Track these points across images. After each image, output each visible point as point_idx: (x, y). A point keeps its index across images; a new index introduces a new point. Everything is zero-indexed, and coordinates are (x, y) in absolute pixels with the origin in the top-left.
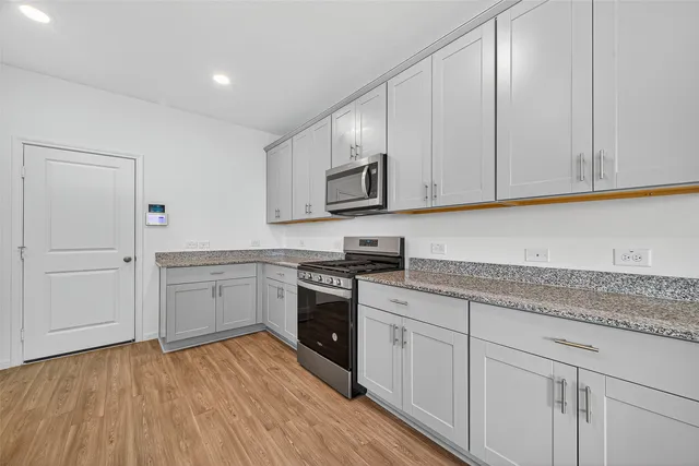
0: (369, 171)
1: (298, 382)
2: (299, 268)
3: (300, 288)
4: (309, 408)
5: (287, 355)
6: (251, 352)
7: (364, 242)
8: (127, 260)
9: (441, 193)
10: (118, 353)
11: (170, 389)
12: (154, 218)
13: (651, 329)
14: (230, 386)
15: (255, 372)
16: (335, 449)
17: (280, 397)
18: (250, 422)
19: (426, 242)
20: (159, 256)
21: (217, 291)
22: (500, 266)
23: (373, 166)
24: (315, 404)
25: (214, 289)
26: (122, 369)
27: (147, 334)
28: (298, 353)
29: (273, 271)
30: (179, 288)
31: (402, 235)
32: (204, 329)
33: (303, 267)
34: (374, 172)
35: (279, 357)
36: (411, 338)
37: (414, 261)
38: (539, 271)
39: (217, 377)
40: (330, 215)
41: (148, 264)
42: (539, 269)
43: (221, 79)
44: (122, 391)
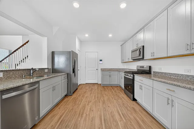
0: (139, 50)
1: (123, 95)
2: (124, 72)
3: (124, 77)
4: (123, 99)
5: (123, 91)
6: (116, 89)
7: (141, 67)
8: (97, 69)
9: (155, 54)
10: (96, 85)
11: (102, 91)
12: (101, 62)
13: (183, 86)
14: (111, 93)
15: (115, 92)
16: (125, 105)
17: (118, 96)
18: (112, 98)
19: (157, 67)
20: (101, 69)
21: (110, 76)
22: (176, 74)
23: (140, 49)
24: (124, 99)
25: (109, 75)
26: (96, 87)
27: (100, 82)
28: (124, 90)
29: (121, 73)
30: (104, 75)
31: (150, 65)
32: (108, 83)
33: (125, 72)
34: (140, 50)
35: (121, 91)
36: (143, 88)
37: (154, 72)
38: (188, 76)
39: (109, 91)
40: (132, 60)
41: (100, 70)
42: (188, 75)
43: (110, 35)
44: (96, 89)
